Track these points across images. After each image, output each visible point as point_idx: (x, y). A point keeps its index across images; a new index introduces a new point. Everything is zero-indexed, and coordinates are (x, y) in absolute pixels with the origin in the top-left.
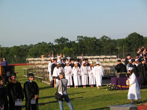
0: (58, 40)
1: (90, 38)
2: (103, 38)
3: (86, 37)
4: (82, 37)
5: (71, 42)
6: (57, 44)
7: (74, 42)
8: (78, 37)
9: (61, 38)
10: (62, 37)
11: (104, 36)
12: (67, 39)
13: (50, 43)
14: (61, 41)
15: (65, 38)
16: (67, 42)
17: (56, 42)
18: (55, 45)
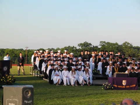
0: (81, 45)
1: (112, 44)
2: (125, 44)
3: (109, 42)
4: (104, 42)
5: (94, 46)
6: (80, 48)
7: (97, 47)
8: (101, 42)
9: (84, 43)
10: (86, 42)
11: (126, 42)
12: (90, 43)
13: (74, 47)
14: (85, 45)
15: (89, 43)
16: (90, 46)
17: (80, 46)
18: (79, 49)
